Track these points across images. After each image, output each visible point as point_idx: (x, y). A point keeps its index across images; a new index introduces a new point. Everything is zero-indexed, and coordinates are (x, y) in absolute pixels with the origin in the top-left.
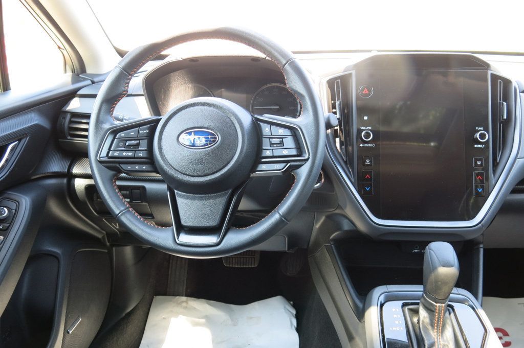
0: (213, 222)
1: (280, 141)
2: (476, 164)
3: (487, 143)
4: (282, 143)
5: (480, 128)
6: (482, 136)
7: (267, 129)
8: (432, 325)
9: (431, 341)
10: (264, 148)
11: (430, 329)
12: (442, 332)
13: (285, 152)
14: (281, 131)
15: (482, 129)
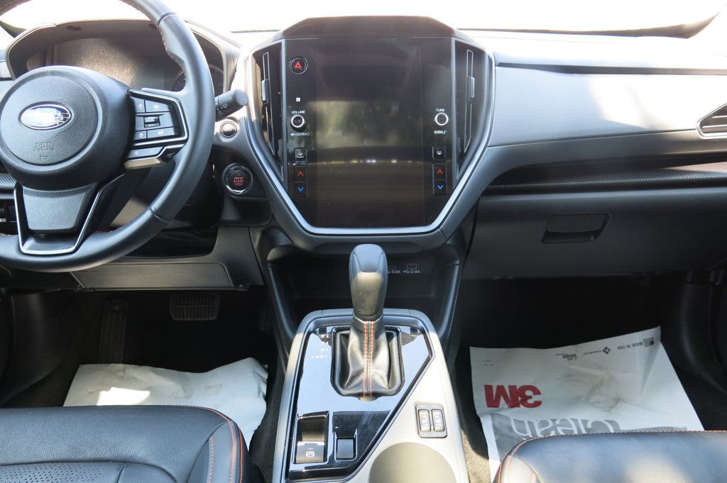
0: (68, 224)
1: (155, 119)
2: (436, 154)
3: (448, 127)
4: (157, 121)
5: (441, 110)
6: (442, 119)
7: (141, 105)
8: (362, 350)
9: (358, 369)
10: (137, 129)
11: (359, 354)
12: (374, 357)
13: (161, 133)
14: (157, 107)
15: (443, 110)
